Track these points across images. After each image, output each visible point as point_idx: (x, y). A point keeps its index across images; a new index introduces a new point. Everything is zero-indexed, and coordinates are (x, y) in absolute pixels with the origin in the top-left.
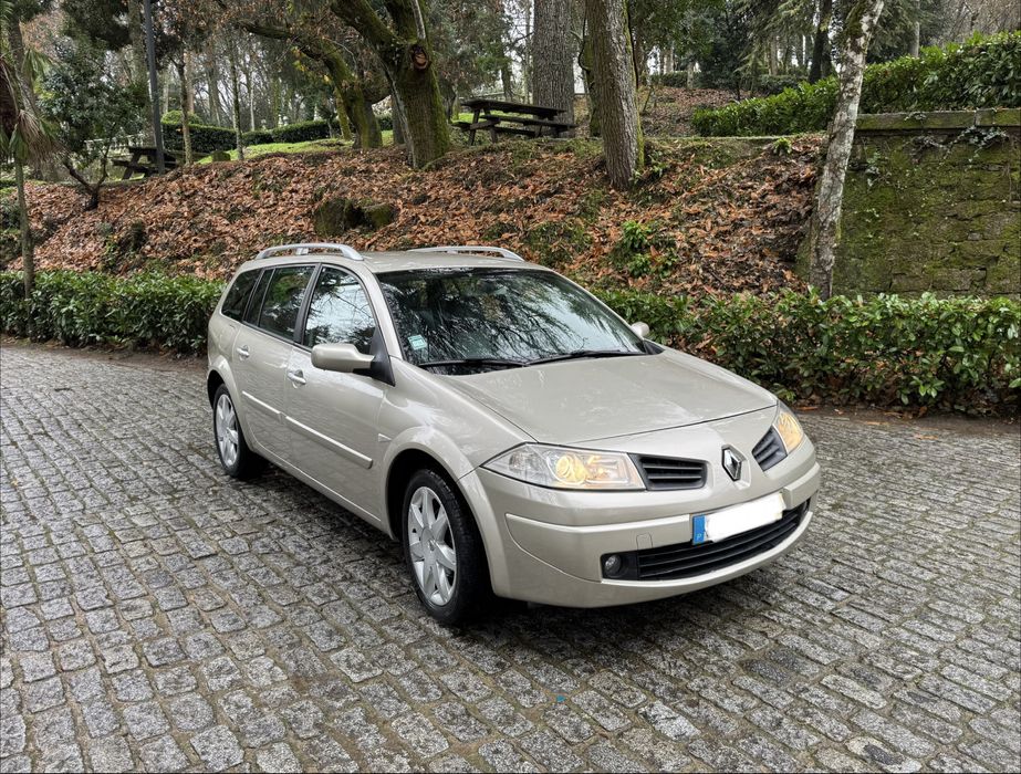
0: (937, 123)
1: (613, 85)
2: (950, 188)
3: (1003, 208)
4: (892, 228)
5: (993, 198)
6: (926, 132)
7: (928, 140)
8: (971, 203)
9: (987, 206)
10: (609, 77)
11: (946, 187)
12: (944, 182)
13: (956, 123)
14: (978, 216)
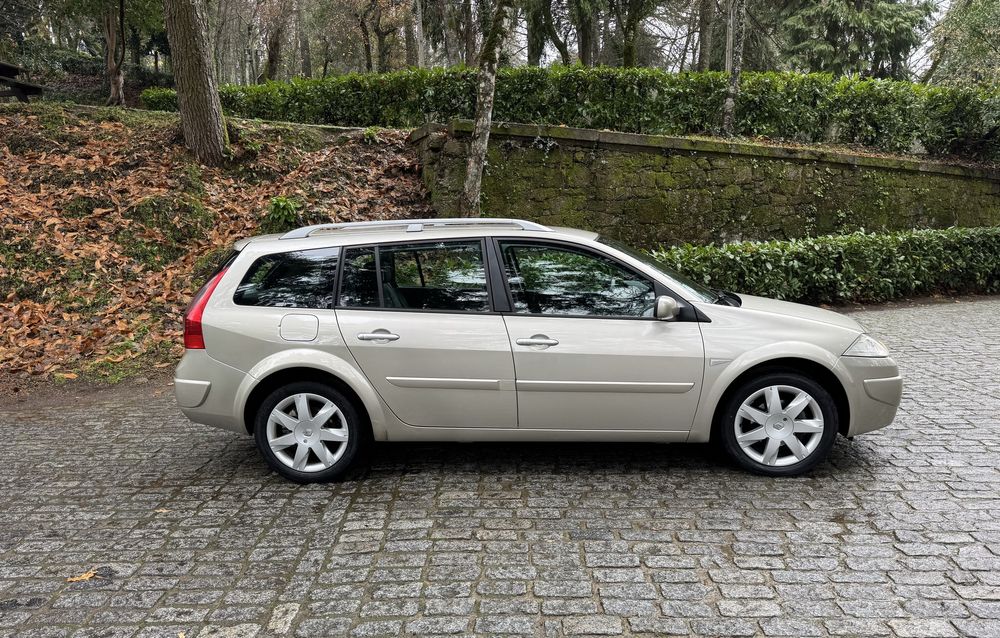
0: (517, 132)
1: (199, 61)
2: (528, 179)
3: (560, 193)
4: (497, 207)
5: (553, 187)
6: (511, 137)
7: (513, 143)
8: (542, 190)
9: (551, 192)
10: (194, 51)
11: (525, 178)
12: (525, 175)
13: (527, 133)
14: (547, 199)
